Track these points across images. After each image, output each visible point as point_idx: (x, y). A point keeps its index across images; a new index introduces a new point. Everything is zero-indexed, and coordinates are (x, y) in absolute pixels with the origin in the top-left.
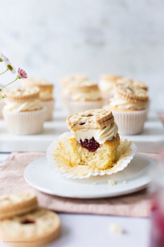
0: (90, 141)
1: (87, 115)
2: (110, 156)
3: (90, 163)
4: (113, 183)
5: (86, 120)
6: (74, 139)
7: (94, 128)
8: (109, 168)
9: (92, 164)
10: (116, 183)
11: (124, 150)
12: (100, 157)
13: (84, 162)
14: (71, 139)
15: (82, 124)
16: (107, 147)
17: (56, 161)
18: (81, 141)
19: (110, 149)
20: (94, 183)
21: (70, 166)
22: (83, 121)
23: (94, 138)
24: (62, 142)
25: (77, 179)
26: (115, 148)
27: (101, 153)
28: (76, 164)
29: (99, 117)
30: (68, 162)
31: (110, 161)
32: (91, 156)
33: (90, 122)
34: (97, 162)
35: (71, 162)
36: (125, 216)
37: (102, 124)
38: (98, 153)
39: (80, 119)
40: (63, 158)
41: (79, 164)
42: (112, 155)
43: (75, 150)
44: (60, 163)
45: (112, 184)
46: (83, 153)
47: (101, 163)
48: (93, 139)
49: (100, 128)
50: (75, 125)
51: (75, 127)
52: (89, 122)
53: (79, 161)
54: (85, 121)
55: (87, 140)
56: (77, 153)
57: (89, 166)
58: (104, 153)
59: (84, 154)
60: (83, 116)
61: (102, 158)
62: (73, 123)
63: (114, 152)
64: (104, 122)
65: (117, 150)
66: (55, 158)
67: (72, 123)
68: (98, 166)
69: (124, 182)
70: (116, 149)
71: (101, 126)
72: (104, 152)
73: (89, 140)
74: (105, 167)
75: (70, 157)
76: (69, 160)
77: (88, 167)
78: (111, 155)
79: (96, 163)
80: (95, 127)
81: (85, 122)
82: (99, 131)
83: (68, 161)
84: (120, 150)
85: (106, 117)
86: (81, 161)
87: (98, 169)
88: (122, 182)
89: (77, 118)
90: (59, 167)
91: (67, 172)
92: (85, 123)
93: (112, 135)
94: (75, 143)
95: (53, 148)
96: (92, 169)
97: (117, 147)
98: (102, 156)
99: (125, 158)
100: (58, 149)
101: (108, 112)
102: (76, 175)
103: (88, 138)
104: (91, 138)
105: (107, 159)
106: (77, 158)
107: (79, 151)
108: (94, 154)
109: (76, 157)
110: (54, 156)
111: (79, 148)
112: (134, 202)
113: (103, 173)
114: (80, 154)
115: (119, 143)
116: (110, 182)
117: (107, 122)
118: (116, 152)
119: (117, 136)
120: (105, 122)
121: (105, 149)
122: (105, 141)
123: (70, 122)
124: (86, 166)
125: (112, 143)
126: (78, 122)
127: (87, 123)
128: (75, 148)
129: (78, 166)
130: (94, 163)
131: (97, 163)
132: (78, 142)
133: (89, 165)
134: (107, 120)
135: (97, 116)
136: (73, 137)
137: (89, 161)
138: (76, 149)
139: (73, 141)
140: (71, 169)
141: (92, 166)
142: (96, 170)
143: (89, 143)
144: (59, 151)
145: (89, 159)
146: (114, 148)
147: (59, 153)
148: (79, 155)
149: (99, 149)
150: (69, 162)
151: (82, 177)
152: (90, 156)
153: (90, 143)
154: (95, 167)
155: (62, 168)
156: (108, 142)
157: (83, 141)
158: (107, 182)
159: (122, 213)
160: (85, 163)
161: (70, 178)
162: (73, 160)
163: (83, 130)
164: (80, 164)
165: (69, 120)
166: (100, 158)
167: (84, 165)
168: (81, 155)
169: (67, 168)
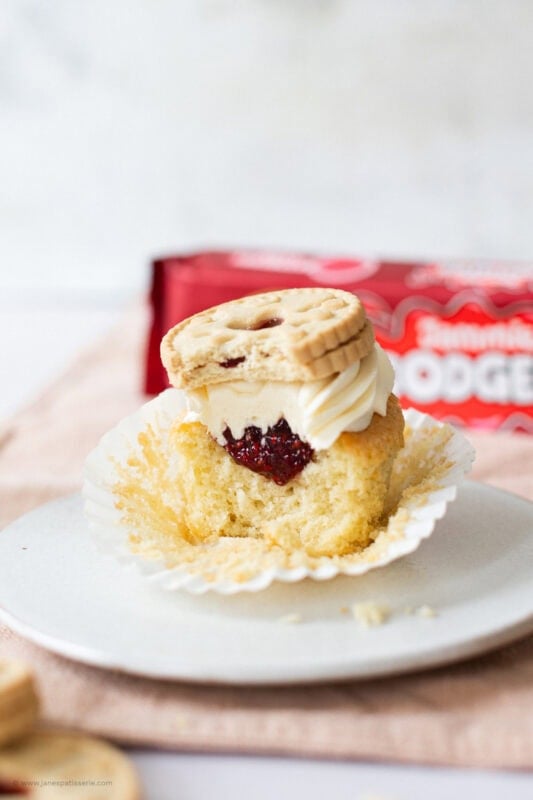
0: (267, 440)
1: (251, 319)
2: (363, 500)
3: (271, 528)
4: (375, 617)
5: (248, 348)
6: (198, 424)
7: (282, 382)
8: (355, 551)
9: (280, 532)
10: (386, 617)
11: (421, 466)
12: (315, 501)
13: (247, 525)
14: (185, 427)
15: (232, 363)
16: (346, 460)
17: (124, 513)
18: (227, 433)
19: (360, 471)
20: (292, 617)
21: (183, 541)
22: (234, 351)
23: (285, 423)
24: (153, 434)
25: (211, 594)
26: (383, 464)
27: (320, 487)
28: (211, 533)
29: (305, 334)
30: (174, 524)
31: (361, 520)
32: (276, 500)
33: (267, 355)
34: (305, 523)
35: (188, 525)
36: (430, 764)
37: (320, 364)
38: (306, 488)
39: (223, 341)
40: (154, 502)
41: (222, 531)
42: (368, 493)
43: (203, 474)
44: (138, 524)
45: (370, 621)
46: (238, 485)
47: (322, 528)
48: (282, 428)
49: (312, 382)
50: (200, 367)
51: (202, 379)
52: (262, 353)
53: (222, 519)
54: (242, 349)
55: (253, 432)
56: (213, 484)
57: (268, 542)
58: (335, 488)
59: (246, 489)
60: (233, 326)
61: (325, 510)
62: (192, 360)
63: (379, 483)
64: (328, 352)
65: (390, 472)
66: (117, 502)
67: (185, 359)
68: (308, 540)
69: (425, 611)
70: (386, 468)
71: (315, 372)
72: (335, 484)
73: (264, 431)
74: (339, 546)
75: (185, 500)
76: (178, 511)
77: (260, 544)
78: (366, 496)
79: (298, 531)
80: (291, 376)
81: (245, 353)
82: (305, 393)
83: (174, 519)
84: (403, 468)
85: (335, 332)
86: (233, 518)
87: (305, 555)
88: (413, 612)
89: (207, 334)
90: (136, 540)
91: (171, 565)
92: (242, 359)
93: (366, 407)
94: (203, 442)
95: (112, 459)
96: (282, 553)
97: (392, 456)
98: (327, 496)
99: (422, 497)
100: (131, 463)
101: (345, 305)
102: (212, 577)
103: (257, 424)
104: (273, 422)
105: (346, 512)
106: (215, 507)
107: (220, 477)
108: (291, 489)
109: (211, 502)
110: (115, 493)
111: (219, 462)
112: (468, 701)
113: (326, 570)
114: (227, 492)
115: (402, 438)
116: (363, 610)
117: (339, 353)
118: (388, 478)
119: (388, 407)
120: (333, 356)
121: (336, 471)
122: (336, 434)
123: (179, 354)
124: (255, 541)
125: (371, 444)
126: (212, 354)
127: (252, 361)
128: (204, 466)
129: (216, 543)
130: (289, 528)
131: (305, 530)
132: (215, 440)
133: (266, 536)
134: (342, 345)
135: (296, 325)
136: (192, 417)
137: (269, 520)
138: (208, 470)
139: (192, 435)
140: (189, 551)
141: (281, 542)
142: (298, 557)
143: (265, 448)
144: (138, 472)
145: (269, 508)
146: (377, 462)
147: (138, 480)
148: (223, 494)
149: (311, 469)
150: (180, 520)
151: (234, 587)
152: (272, 499)
153: (271, 447)
154: (293, 546)
155: (146, 544)
156: (349, 438)
157: (238, 434)
158: (346, 613)
159: (414, 750)
160: (251, 530)
161: (181, 592)
162: (195, 517)
163: (239, 386)
164: (227, 531)
165: (171, 346)
166: (314, 506)
167: (247, 536)
168: (232, 494)
169: (172, 545)
